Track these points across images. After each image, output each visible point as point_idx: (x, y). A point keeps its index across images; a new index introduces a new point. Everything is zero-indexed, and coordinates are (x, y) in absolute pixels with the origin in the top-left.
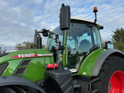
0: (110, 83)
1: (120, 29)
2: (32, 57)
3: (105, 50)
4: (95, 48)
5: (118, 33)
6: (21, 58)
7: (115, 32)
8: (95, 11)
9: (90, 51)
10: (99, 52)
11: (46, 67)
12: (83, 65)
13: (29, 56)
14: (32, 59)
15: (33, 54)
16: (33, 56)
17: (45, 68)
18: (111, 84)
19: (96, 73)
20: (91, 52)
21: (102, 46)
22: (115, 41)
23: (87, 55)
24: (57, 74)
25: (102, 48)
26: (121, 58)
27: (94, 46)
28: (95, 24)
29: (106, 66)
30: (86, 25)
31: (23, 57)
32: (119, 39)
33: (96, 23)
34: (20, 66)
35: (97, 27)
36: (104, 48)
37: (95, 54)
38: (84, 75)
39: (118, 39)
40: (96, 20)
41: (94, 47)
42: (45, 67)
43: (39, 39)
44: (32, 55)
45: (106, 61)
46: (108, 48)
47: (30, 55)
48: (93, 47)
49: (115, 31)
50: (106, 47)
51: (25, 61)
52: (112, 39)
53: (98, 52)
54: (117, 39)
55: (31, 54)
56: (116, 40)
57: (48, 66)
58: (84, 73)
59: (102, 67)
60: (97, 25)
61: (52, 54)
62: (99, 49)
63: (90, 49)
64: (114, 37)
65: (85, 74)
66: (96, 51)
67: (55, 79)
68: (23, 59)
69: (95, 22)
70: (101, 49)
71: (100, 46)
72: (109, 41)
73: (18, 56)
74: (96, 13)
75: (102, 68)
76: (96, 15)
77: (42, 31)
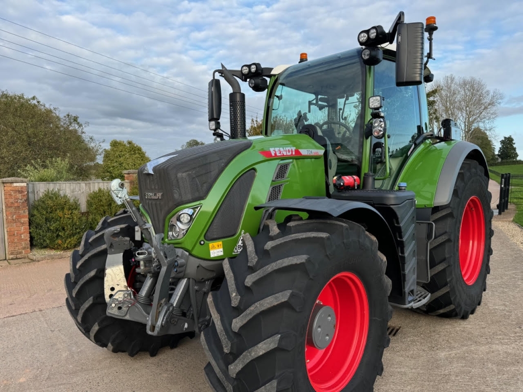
2: (292, 157)
4: (425, 137)
6: (276, 157)
8: (431, 29)
11: (342, 184)
13: (288, 153)
14: (290, 163)
15: (294, 149)
16: (294, 153)
20: (416, 145)
24: (392, 196)
29: (460, 184)
34: (274, 179)
41: (425, 135)
42: (339, 182)
44: (292, 151)
47: (289, 151)
51: (281, 167)
55: (290, 149)
57: (345, 181)
68: (279, 161)
73: (270, 153)
74: (431, 34)
77: (244, 68)
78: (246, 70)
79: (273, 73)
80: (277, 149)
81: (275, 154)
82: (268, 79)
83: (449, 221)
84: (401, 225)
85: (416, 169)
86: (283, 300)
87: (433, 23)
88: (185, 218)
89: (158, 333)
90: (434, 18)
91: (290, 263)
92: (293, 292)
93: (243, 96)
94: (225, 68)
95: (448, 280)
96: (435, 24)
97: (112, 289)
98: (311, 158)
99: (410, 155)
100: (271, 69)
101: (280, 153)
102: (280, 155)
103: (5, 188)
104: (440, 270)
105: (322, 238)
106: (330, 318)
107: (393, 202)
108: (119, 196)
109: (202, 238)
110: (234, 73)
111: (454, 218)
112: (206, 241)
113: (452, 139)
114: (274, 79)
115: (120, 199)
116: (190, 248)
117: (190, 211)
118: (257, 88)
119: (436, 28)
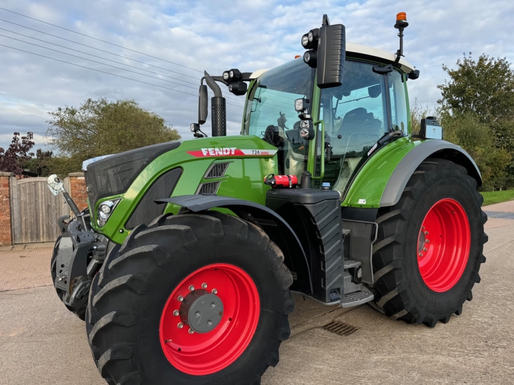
0: (423, 231)
1: (477, 61)
2: (230, 157)
3: (418, 142)
4: (392, 136)
5: (466, 78)
6: (208, 157)
7: (454, 75)
8: (401, 25)
9: (378, 143)
10: (401, 149)
11: (273, 183)
12: (356, 185)
13: (225, 153)
14: (229, 162)
15: (233, 149)
16: (233, 153)
17: (271, 183)
18: (426, 237)
19: (392, 199)
20: (380, 146)
21: (409, 132)
22: (450, 112)
23: (369, 154)
24: (308, 195)
25: (410, 135)
26: (458, 166)
27: (391, 131)
28: (396, 64)
29: (419, 185)
30: (371, 67)
31: (211, 154)
32: (467, 101)
33: (400, 62)
34: (206, 176)
35: (401, 72)
36: (414, 137)
37: (390, 153)
38: (361, 205)
39: (463, 101)
40: (399, 53)
41: (391, 134)
42: (269, 181)
43: (218, 102)
44: (231, 151)
45: (419, 172)
46: (427, 136)
47: (227, 151)
48: (386, 134)
49: (456, 68)
50: (422, 135)
51: (216, 165)
52: (439, 102)
53: (399, 148)
54: (457, 102)
55: (228, 149)
56: (455, 105)
57: (277, 180)
58: (362, 202)
59: (407, 186)
60: (401, 68)
61: (273, 151)
62: (401, 140)
63: (377, 139)
64: (449, 92)
65: (365, 203)
66: (393, 144)
67: (305, 205)
68: (212, 160)
69: (398, 59)
70: (407, 138)
71: (406, 131)
72: (430, 118)
73: (201, 153)
74: (401, 31)
75: (408, 189)
76: (401, 36)
77: (225, 74)
78: (226, 77)
79: (251, 77)
80: (210, 150)
81: (208, 154)
82: (248, 83)
83: (399, 223)
84: (318, 224)
85: (379, 168)
86: (123, 283)
87: (402, 19)
88: (106, 209)
89: (72, 304)
90: (405, 14)
91: (140, 251)
92: (133, 276)
93: (223, 100)
94: (208, 75)
95: (397, 283)
96: (406, 20)
97: (63, 266)
98: (260, 158)
99: (370, 155)
100: (250, 74)
101: (215, 153)
102: (214, 154)
103: (72, 181)
104: (386, 272)
105: (180, 230)
106: (213, 306)
107: (308, 201)
108: (55, 188)
109: (122, 227)
110: (216, 79)
111: (404, 220)
112: (125, 230)
113: (427, 137)
114: (253, 82)
115: (56, 191)
116: (110, 235)
117: (110, 203)
118: (237, 92)
119: (406, 25)
